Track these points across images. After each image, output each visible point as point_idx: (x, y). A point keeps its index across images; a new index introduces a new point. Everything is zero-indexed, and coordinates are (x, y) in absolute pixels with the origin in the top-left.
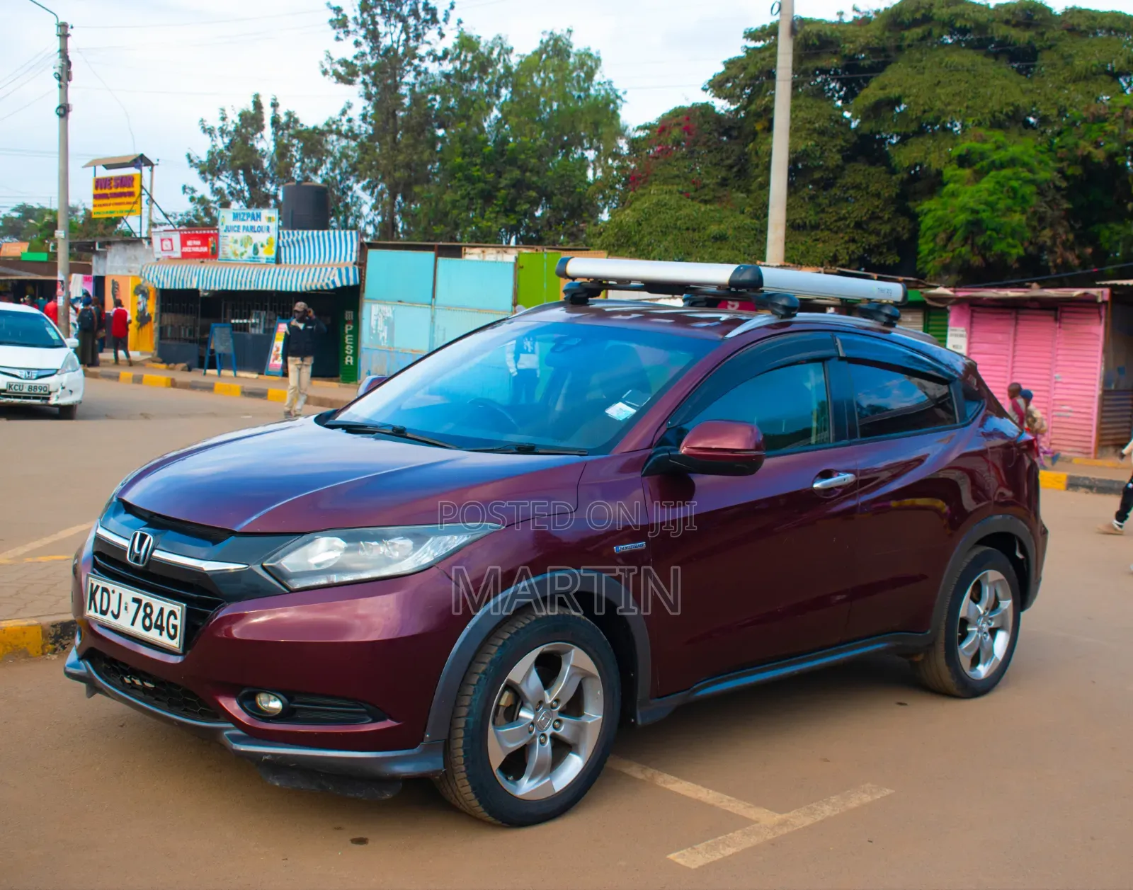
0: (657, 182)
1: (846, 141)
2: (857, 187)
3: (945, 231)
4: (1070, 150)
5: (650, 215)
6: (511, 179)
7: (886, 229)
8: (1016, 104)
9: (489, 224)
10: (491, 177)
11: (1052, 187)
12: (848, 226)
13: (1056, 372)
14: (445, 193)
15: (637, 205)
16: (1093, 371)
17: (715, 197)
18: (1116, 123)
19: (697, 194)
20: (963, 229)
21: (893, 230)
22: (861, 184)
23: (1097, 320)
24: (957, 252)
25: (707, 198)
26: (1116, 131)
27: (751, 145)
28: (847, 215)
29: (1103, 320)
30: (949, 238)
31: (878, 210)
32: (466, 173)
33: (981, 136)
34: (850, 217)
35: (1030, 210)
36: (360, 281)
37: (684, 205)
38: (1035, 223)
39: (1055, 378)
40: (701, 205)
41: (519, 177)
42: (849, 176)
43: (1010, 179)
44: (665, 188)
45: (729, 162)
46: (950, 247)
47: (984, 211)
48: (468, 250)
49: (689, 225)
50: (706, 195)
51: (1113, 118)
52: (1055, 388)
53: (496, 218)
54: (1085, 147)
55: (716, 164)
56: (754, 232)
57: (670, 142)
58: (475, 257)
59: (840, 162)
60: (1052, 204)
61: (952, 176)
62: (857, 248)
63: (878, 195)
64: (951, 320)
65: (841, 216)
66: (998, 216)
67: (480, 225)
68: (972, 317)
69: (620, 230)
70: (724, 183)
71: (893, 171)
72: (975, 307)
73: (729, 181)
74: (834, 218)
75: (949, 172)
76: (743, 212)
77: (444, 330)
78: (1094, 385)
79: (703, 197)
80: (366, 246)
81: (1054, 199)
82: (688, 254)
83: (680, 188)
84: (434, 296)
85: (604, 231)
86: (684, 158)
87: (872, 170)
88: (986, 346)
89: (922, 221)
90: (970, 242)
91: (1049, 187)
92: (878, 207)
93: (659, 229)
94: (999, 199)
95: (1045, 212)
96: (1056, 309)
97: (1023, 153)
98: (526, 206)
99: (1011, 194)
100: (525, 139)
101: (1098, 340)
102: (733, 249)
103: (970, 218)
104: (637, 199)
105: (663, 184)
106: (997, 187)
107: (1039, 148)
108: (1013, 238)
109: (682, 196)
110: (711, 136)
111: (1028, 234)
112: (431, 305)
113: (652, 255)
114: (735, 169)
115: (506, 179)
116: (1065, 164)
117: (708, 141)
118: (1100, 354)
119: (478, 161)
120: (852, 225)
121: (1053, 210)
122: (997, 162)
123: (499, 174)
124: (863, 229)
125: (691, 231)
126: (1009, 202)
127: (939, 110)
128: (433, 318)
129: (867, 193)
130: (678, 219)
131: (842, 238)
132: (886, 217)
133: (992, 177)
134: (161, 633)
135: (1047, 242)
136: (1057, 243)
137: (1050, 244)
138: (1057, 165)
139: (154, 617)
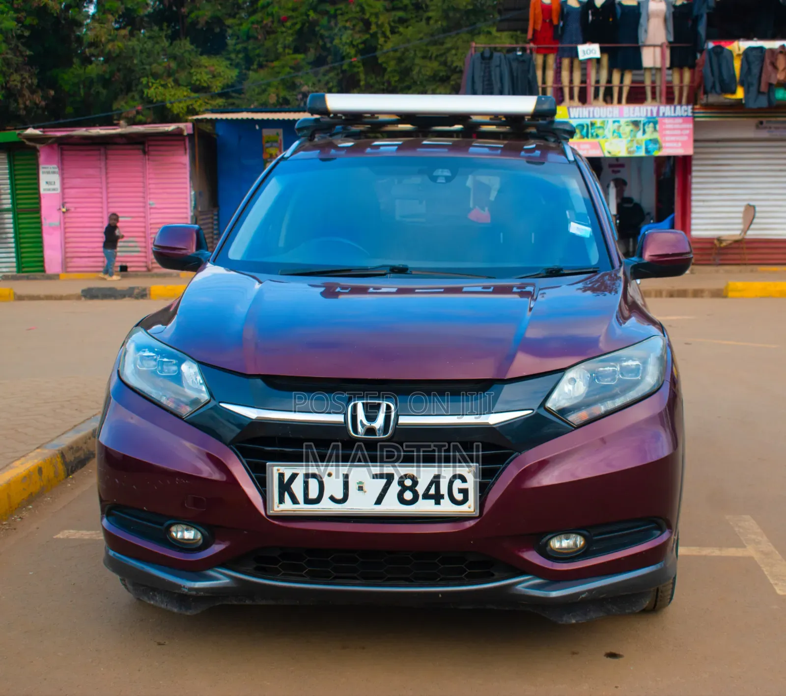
11: (14, 35)
13: (150, 199)
16: (184, 196)
23: (182, 152)
29: (188, 151)
39: (150, 204)
52: (150, 214)
60: (15, 50)
64: (42, 158)
68: (62, 155)
72: (65, 146)
78: (186, 208)
81: (17, 47)
88: (79, 180)
91: (12, 36)
95: (11, 59)
96: (143, 143)
101: (185, 168)
116: (22, 14)
118: (188, 180)
121: (17, 57)
134: (438, 503)
135: (16, 86)
136: (25, 87)
137: (19, 88)
138: (15, 15)
139: (421, 489)
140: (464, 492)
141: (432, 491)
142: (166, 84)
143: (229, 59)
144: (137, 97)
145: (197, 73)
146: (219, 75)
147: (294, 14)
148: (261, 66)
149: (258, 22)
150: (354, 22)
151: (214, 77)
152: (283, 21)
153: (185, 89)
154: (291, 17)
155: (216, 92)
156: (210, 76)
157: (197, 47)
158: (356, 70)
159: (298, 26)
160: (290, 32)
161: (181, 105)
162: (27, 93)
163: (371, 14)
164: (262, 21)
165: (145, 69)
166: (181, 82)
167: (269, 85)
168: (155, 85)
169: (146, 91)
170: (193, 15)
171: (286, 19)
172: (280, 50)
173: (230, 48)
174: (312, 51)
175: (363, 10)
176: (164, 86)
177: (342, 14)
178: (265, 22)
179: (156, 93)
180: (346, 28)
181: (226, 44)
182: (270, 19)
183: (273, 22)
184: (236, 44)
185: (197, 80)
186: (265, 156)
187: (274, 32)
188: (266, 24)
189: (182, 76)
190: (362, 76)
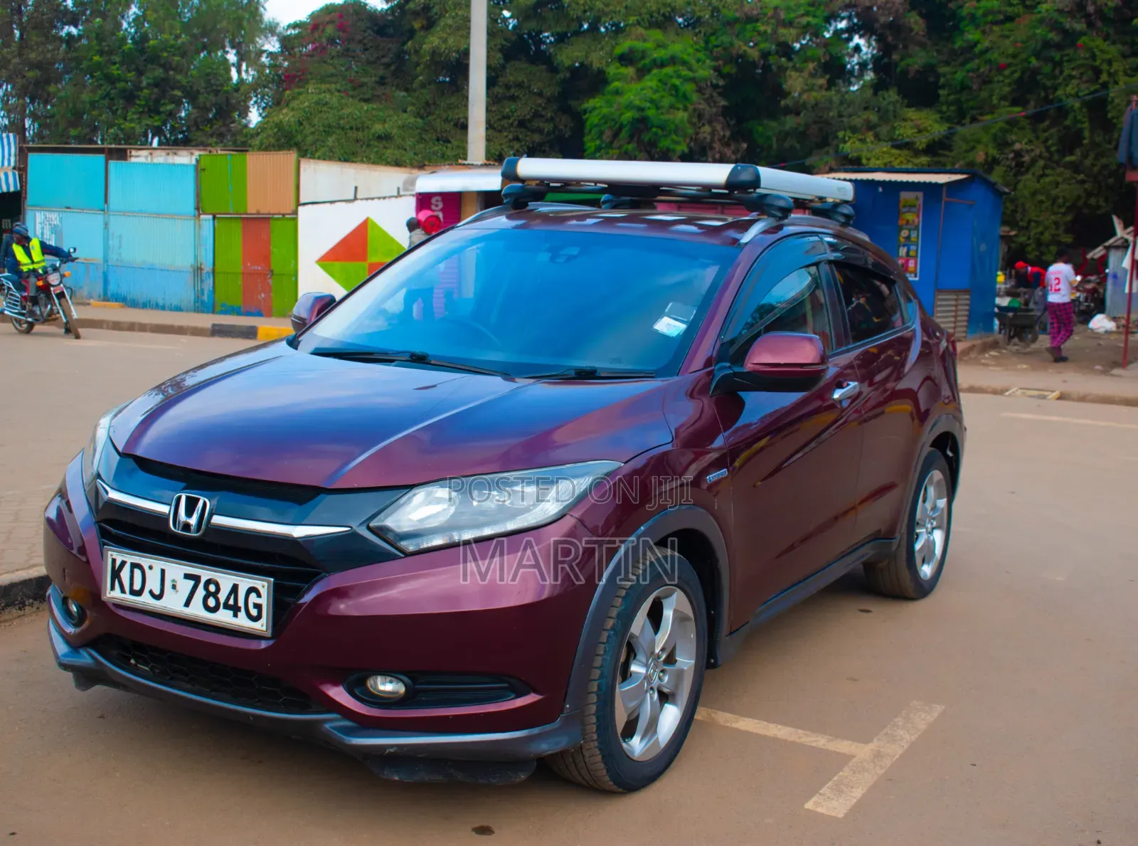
0: (314, 81)
1: (506, 40)
2: (520, 85)
3: (611, 128)
4: (725, 49)
5: (311, 114)
6: (154, 79)
7: (548, 127)
8: (673, 4)
9: (133, 125)
10: (131, 75)
11: (709, 84)
12: (512, 124)
14: (82, 93)
15: (295, 104)
17: (374, 96)
18: (768, 24)
19: (356, 93)
20: (629, 126)
21: (555, 127)
22: (523, 82)
24: (624, 148)
25: (366, 97)
26: (769, 31)
27: (410, 43)
28: (510, 114)
30: (616, 135)
31: (540, 109)
32: (105, 71)
33: (642, 35)
34: (513, 116)
35: (691, 108)
36: (21, 187)
37: (346, 104)
38: (695, 120)
40: (363, 104)
41: (162, 76)
42: (511, 74)
43: (672, 77)
44: (323, 87)
45: (385, 60)
46: (616, 144)
47: (649, 108)
48: (134, 153)
49: (353, 123)
50: (364, 94)
51: (766, 19)
53: (139, 119)
54: (740, 47)
55: (374, 63)
56: (419, 131)
57: (324, 40)
58: (142, 160)
59: (502, 61)
60: (709, 100)
61: (615, 74)
62: (521, 146)
63: (540, 94)
65: (505, 114)
66: (662, 113)
67: (123, 126)
69: (279, 130)
70: (382, 82)
71: (554, 69)
73: (386, 81)
74: (497, 117)
75: (612, 70)
76: (405, 111)
77: (120, 236)
79: (361, 96)
80: (26, 151)
81: (712, 96)
82: (353, 154)
83: (338, 87)
84: (106, 201)
85: (262, 131)
86: (340, 55)
87: (534, 68)
89: (587, 119)
90: (635, 139)
91: (707, 85)
92: (540, 105)
93: (321, 129)
94: (663, 97)
95: (703, 109)
97: (682, 52)
98: (170, 107)
99: (674, 92)
100: (165, 36)
102: (399, 148)
103: (637, 116)
104: (294, 98)
105: (321, 83)
106: (660, 84)
107: (697, 47)
108: (677, 135)
109: (343, 95)
110: (366, 34)
111: (690, 131)
112: (103, 210)
113: (317, 155)
114: (393, 68)
115: (148, 78)
116: (721, 62)
117: (364, 38)
119: (117, 59)
120: (516, 123)
121: (711, 107)
122: (659, 62)
123: (140, 73)
124: (526, 128)
125: (354, 131)
126: (672, 99)
127: (599, 10)
128: (106, 225)
129: (530, 91)
130: (341, 118)
131: (506, 137)
132: (549, 115)
133: (655, 75)
134: (235, 615)
135: (705, 138)
136: (716, 140)
137: (708, 140)
138: (713, 63)
139: (222, 596)
140: (258, 607)
141: (231, 602)
142: (865, 139)
143: (940, 112)
144: (831, 151)
145: (901, 127)
146: (926, 130)
147: (1014, 61)
148: (974, 120)
149: (973, 71)
150: (1082, 70)
151: (920, 131)
152: (1002, 68)
153: (884, 144)
154: (1009, 65)
155: (920, 148)
156: (916, 131)
157: (903, 98)
158: (1079, 126)
159: (1017, 75)
160: (1007, 81)
161: (878, 162)
162: (717, 146)
163: (1103, 61)
164: (978, 69)
165: (842, 122)
166: (882, 137)
167: (979, 142)
168: (851, 141)
169: (841, 146)
170: (903, 64)
171: (1004, 67)
172: (995, 101)
173: (942, 99)
174: (1032, 103)
175: (1093, 57)
176: (862, 141)
177: (1068, 61)
178: (981, 70)
179: (852, 149)
180: (1071, 77)
181: (938, 96)
182: (988, 67)
183: (990, 71)
184: (948, 95)
185: (899, 135)
186: (900, 222)
187: (990, 82)
188: (983, 73)
189: (884, 130)
190: (1086, 134)
